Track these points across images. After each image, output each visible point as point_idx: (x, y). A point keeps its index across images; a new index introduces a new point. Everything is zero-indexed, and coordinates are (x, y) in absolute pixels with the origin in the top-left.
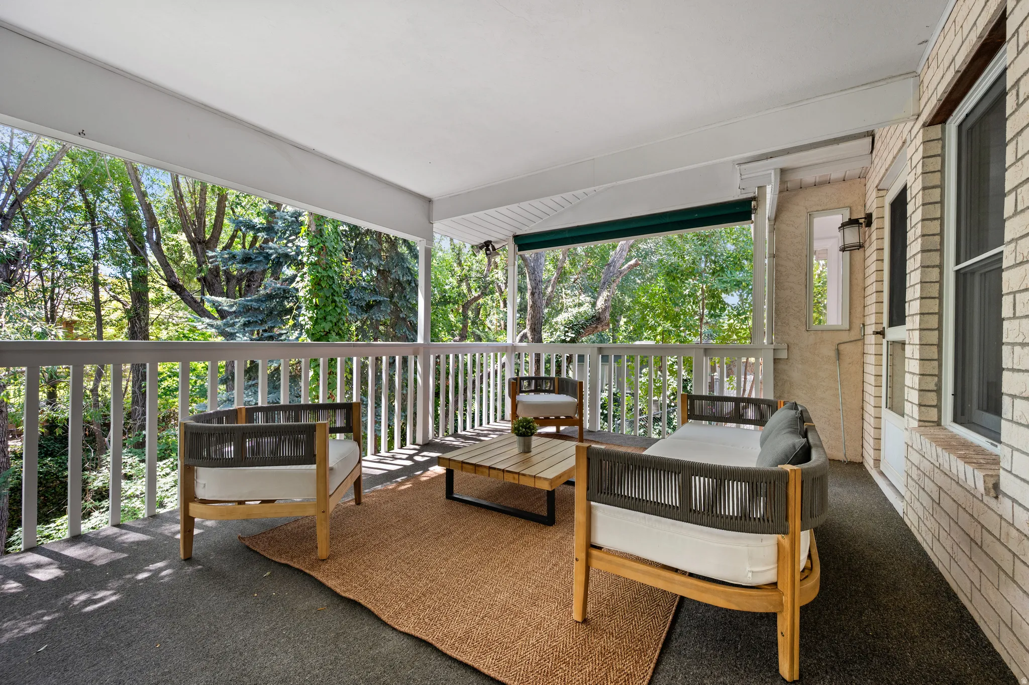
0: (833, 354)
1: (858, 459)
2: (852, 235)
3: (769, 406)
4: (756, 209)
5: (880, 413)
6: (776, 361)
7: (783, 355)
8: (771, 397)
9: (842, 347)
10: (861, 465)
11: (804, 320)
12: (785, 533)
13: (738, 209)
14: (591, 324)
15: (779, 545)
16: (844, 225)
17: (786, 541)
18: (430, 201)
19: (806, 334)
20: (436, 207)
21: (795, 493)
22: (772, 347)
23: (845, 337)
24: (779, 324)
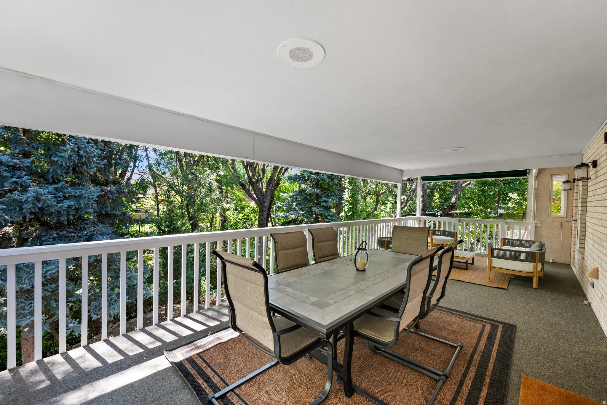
0: (559, 226)
1: (568, 263)
2: (567, 186)
3: (532, 242)
4: (529, 173)
5: (575, 247)
6: (536, 227)
7: (539, 225)
8: (533, 240)
9: (563, 223)
10: (570, 265)
11: (548, 213)
12: (535, 262)
13: (521, 172)
14: (449, 208)
15: (534, 265)
16: (564, 182)
17: (535, 264)
18: (402, 171)
19: (549, 218)
20: (404, 173)
21: (538, 256)
22: (534, 222)
23: (565, 220)
24: (538, 214)
